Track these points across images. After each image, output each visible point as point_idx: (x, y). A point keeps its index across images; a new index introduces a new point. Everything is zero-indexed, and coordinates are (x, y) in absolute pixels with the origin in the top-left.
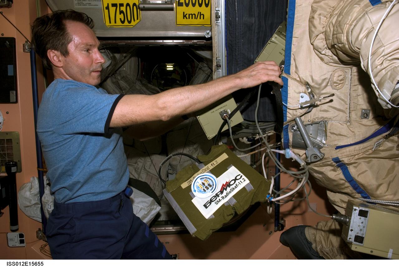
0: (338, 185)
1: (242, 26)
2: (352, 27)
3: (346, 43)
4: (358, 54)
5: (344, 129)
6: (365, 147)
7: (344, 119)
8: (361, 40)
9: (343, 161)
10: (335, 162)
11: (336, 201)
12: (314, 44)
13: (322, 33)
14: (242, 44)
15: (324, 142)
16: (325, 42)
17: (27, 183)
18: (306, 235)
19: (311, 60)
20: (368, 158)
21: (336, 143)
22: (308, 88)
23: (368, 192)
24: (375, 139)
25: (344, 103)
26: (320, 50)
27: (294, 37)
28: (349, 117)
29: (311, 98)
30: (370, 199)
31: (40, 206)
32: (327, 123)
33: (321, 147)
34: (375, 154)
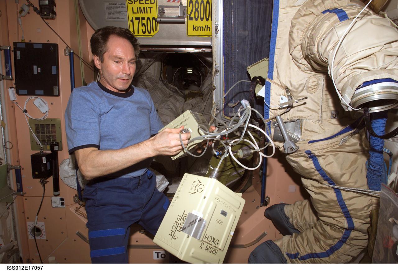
0: (309, 173)
1: (237, 38)
2: (322, 39)
3: (317, 53)
4: (327, 63)
5: (316, 127)
6: (333, 142)
7: (317, 118)
8: (328, 51)
9: (314, 153)
10: (307, 154)
11: (308, 185)
12: (293, 54)
13: (300, 45)
14: (237, 54)
15: (300, 137)
16: (302, 53)
17: (66, 159)
18: (285, 211)
19: (290, 68)
20: (335, 152)
21: (309, 138)
22: (287, 92)
23: (333, 180)
24: (341, 136)
25: (317, 105)
26: (297, 60)
27: (277, 48)
28: (321, 117)
29: (289, 100)
30: (335, 186)
31: (76, 177)
32: (303, 121)
33: (297, 141)
34: (341, 149)
